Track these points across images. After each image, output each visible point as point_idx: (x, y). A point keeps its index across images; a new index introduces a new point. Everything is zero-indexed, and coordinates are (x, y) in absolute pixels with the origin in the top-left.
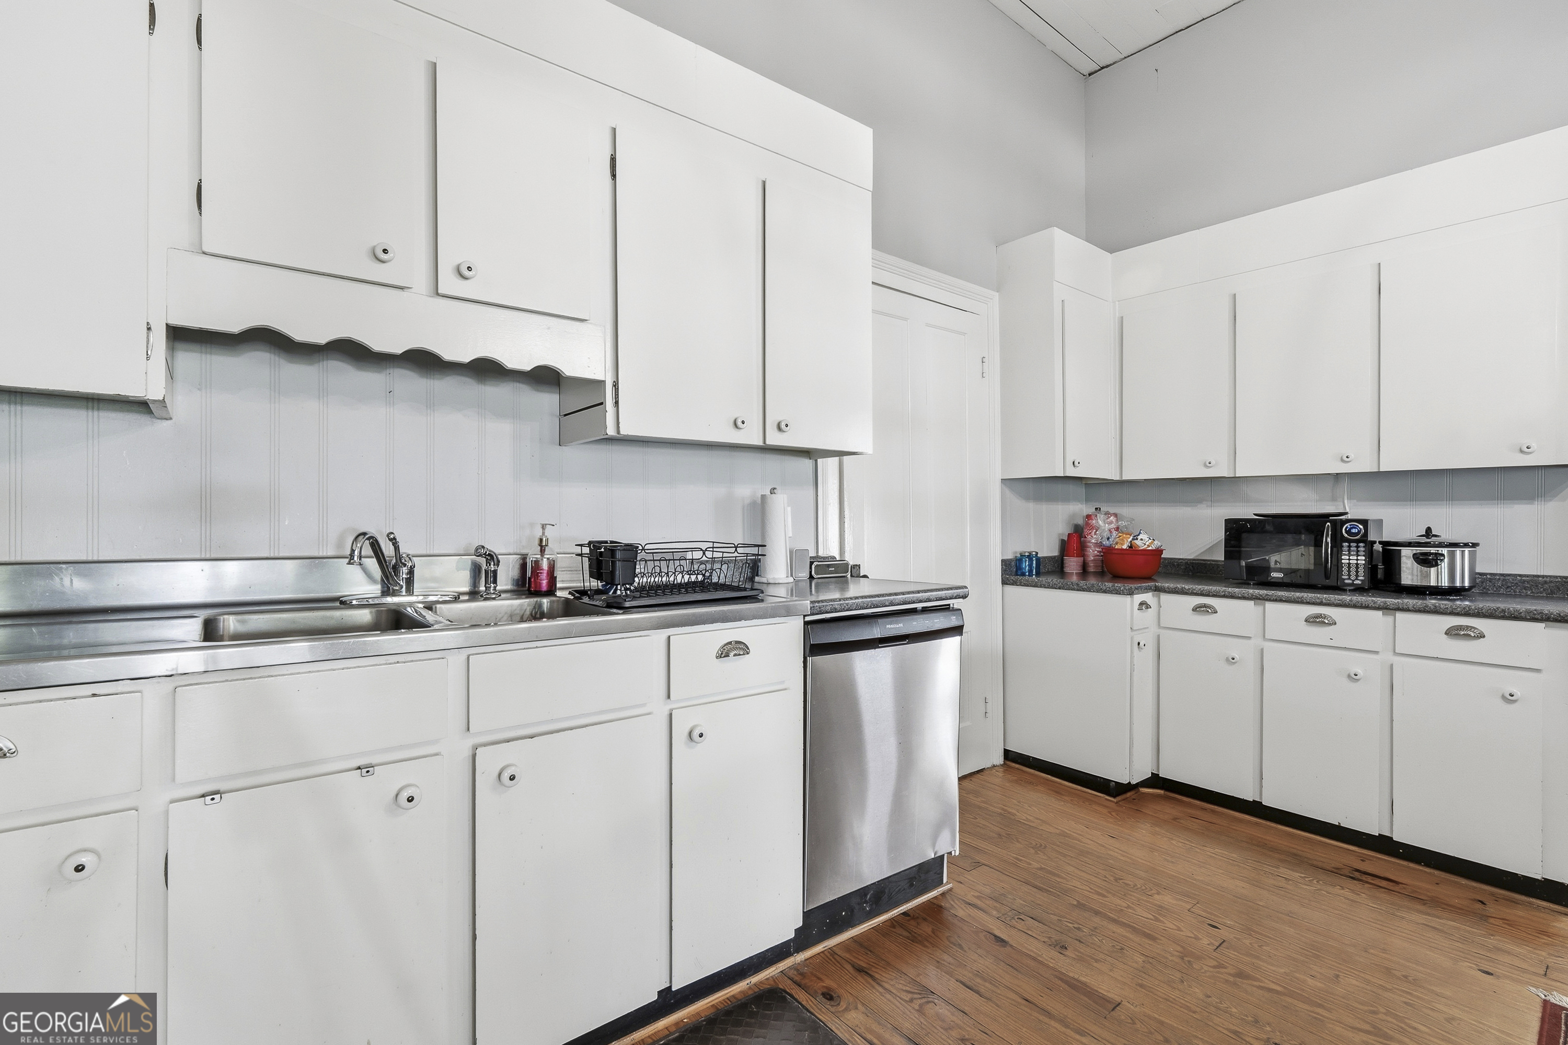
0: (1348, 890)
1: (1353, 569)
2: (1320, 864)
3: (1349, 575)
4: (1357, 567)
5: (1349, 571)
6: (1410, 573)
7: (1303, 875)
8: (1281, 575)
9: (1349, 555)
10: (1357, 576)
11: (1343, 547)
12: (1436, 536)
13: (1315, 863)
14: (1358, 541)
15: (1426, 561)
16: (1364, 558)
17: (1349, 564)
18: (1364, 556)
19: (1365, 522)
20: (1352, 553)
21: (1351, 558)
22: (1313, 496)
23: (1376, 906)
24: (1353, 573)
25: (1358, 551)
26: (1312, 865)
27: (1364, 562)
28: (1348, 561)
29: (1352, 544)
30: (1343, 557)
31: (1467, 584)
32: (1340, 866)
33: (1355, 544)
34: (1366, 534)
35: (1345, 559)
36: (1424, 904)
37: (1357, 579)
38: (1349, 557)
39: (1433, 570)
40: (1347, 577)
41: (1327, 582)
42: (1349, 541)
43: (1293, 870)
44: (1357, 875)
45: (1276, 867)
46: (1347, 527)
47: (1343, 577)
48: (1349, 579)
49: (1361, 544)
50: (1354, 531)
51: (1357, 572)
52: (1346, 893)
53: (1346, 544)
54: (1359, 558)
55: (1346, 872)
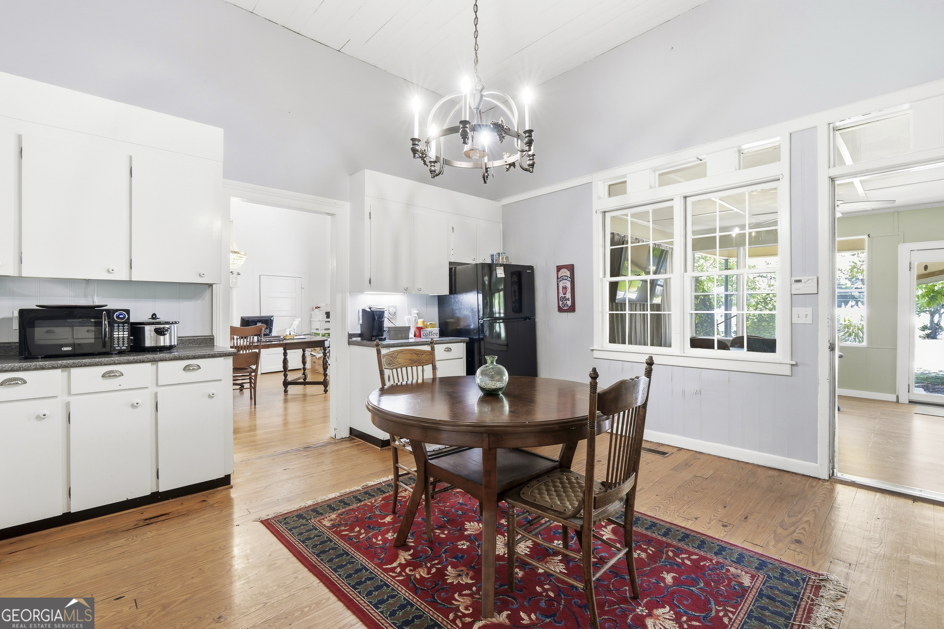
0: (153, 531)
1: (121, 340)
2: (125, 528)
3: (118, 344)
4: (123, 339)
5: (118, 342)
6: (150, 339)
7: (126, 539)
8: (70, 349)
9: (118, 331)
10: (123, 344)
11: (114, 326)
12: (158, 318)
13: (122, 529)
14: (124, 323)
15: (160, 332)
16: (127, 333)
17: (118, 337)
18: (127, 331)
19: (128, 311)
20: (120, 330)
21: (119, 333)
22: (70, 293)
23: (173, 529)
24: (121, 343)
25: (124, 329)
26: (123, 531)
27: (127, 335)
28: (117, 336)
29: (120, 325)
30: (114, 333)
31: (176, 344)
32: (136, 523)
33: (122, 325)
34: (129, 318)
35: (116, 334)
36: (188, 515)
37: (123, 346)
38: (118, 332)
39: (162, 337)
40: (117, 345)
41: (104, 350)
42: (119, 323)
43: (117, 540)
44: (148, 522)
45: (107, 545)
46: (117, 314)
47: (115, 346)
48: (119, 346)
49: (126, 325)
50: (121, 316)
51: (123, 342)
52: (154, 533)
53: (116, 325)
54: (125, 333)
55: (141, 523)
